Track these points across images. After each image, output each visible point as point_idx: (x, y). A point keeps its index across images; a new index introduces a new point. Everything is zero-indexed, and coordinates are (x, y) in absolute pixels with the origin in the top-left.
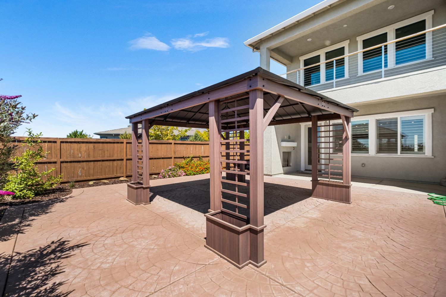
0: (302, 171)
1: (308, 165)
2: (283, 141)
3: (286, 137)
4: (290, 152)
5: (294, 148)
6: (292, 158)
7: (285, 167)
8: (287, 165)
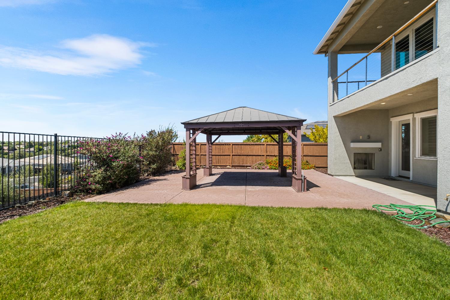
0: (393, 177)
1: (402, 169)
2: (353, 141)
3: (361, 137)
4: (372, 154)
5: (380, 149)
6: (377, 161)
7: (359, 169)
8: (366, 168)
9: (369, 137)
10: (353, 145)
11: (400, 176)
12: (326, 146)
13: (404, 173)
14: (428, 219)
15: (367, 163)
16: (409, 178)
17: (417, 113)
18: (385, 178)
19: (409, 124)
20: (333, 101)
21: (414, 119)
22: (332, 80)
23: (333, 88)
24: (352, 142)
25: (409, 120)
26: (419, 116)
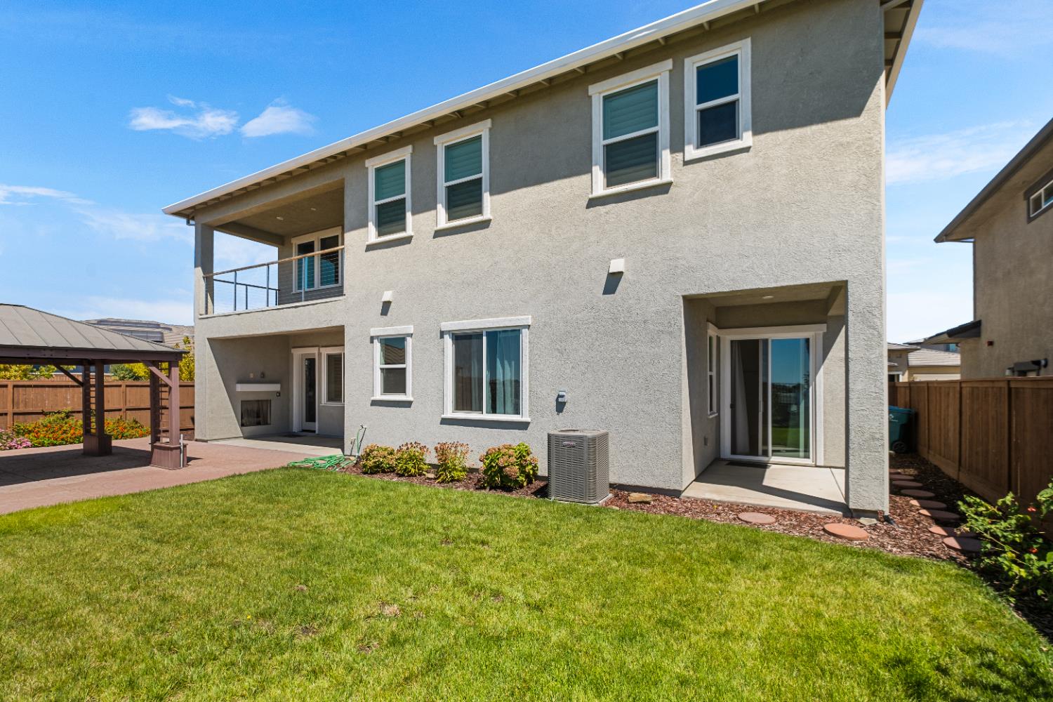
0: (295, 431)
1: (306, 421)
2: (241, 382)
3: (252, 376)
4: (267, 401)
5: (279, 394)
6: (275, 411)
7: (250, 425)
8: (259, 424)
9: (263, 375)
10: (240, 388)
11: (304, 431)
12: (192, 388)
13: (309, 425)
14: (338, 464)
15: (261, 416)
16: (314, 431)
17: (323, 347)
18: (286, 436)
19: (314, 360)
20: (207, 313)
21: (320, 354)
22: (204, 274)
23: (206, 288)
24: (238, 383)
25: (314, 354)
26: (326, 351)
